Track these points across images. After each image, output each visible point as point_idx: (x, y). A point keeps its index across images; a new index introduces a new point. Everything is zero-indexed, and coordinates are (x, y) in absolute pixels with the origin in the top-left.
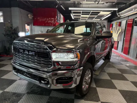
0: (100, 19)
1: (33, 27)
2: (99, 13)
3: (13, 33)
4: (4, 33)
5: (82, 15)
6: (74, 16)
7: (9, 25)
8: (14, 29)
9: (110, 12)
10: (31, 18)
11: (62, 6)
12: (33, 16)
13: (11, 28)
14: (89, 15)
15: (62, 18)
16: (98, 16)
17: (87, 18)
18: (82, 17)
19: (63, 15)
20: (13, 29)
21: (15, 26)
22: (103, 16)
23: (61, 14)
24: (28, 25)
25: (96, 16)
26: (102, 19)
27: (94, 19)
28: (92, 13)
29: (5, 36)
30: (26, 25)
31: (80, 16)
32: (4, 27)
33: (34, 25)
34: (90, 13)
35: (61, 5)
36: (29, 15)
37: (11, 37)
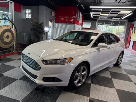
0: (120, 18)
2: (119, 11)
3: (39, 28)
4: (32, 27)
5: (102, 13)
6: (94, 14)
7: (36, 21)
8: (40, 24)
9: (131, 11)
10: (54, 16)
11: (82, 5)
12: (55, 14)
13: (38, 23)
14: (108, 13)
15: (81, 17)
16: (118, 15)
17: (106, 17)
18: (101, 16)
19: (82, 14)
20: (39, 24)
21: (40, 22)
22: (124, 15)
24: (51, 22)
25: (116, 15)
26: (122, 19)
27: (113, 18)
29: (31, 30)
30: (49, 21)
31: (99, 14)
32: (31, 23)
33: (55, 22)
36: (52, 13)
37: (37, 31)
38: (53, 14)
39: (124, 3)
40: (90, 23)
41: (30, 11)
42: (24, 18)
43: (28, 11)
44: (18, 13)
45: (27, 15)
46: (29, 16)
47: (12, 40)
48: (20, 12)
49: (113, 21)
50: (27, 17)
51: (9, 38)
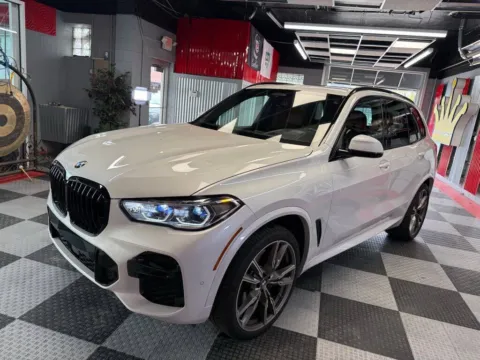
0: (398, 65)
1: (175, 76)
3: (113, 91)
4: (90, 87)
5: (332, 46)
6: (307, 48)
7: (106, 66)
8: (118, 79)
9: (426, 45)
10: (169, 48)
11: (270, 15)
12: (175, 44)
13: (111, 74)
14: (355, 48)
15: (268, 54)
16: (387, 54)
17: (353, 59)
18: (333, 54)
19: (272, 44)
20: (115, 78)
21: (120, 69)
22: (409, 55)
23: (265, 41)
24: (159, 69)
25: (382, 54)
26: (406, 66)
27: (377, 64)
28: (363, 42)
29: (90, 96)
30: (153, 69)
31: (327, 50)
32: (91, 71)
33: (176, 71)
34: (357, 42)
35: (268, 10)
36: (164, 40)
37: (107, 102)
38: (168, 43)
39: (410, 13)
40: (302, 77)
41: (87, 31)
42: (68, 53)
43: (81, 32)
44: (47, 38)
45: (77, 44)
46: (82, 48)
47: (17, 131)
48: (53, 33)
49: (380, 73)
50: (77, 53)
51: (7, 125)
